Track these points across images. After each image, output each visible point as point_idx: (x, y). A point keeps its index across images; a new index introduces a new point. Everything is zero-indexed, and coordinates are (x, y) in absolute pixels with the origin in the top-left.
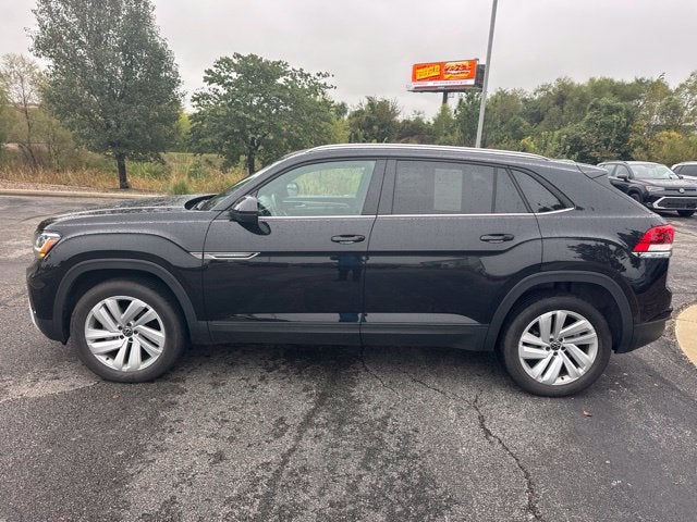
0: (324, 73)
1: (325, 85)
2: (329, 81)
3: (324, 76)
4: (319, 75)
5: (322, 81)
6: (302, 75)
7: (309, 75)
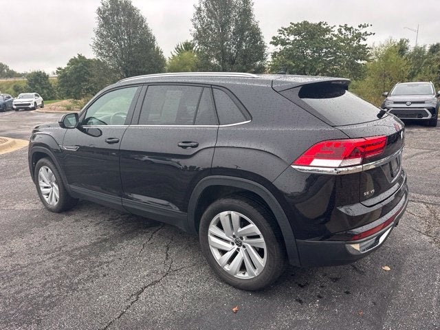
0: (363, 24)
1: (366, 33)
2: (368, 30)
3: (364, 27)
4: (360, 27)
5: (362, 31)
6: (347, 29)
7: (352, 28)
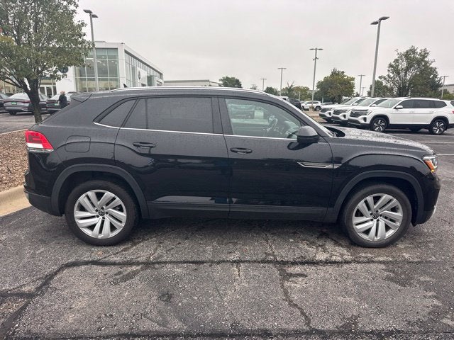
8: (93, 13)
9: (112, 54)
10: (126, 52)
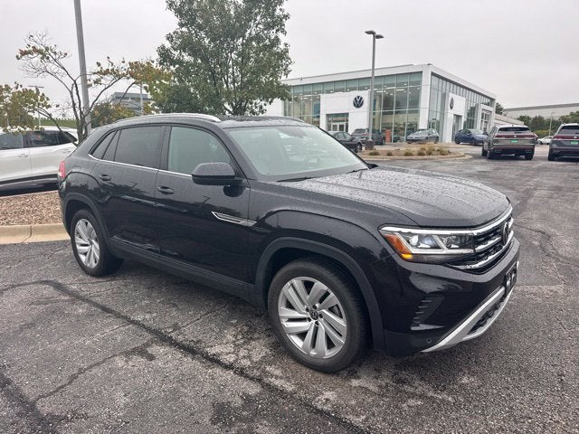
8: (377, 33)
9: (415, 79)
10: (433, 74)
